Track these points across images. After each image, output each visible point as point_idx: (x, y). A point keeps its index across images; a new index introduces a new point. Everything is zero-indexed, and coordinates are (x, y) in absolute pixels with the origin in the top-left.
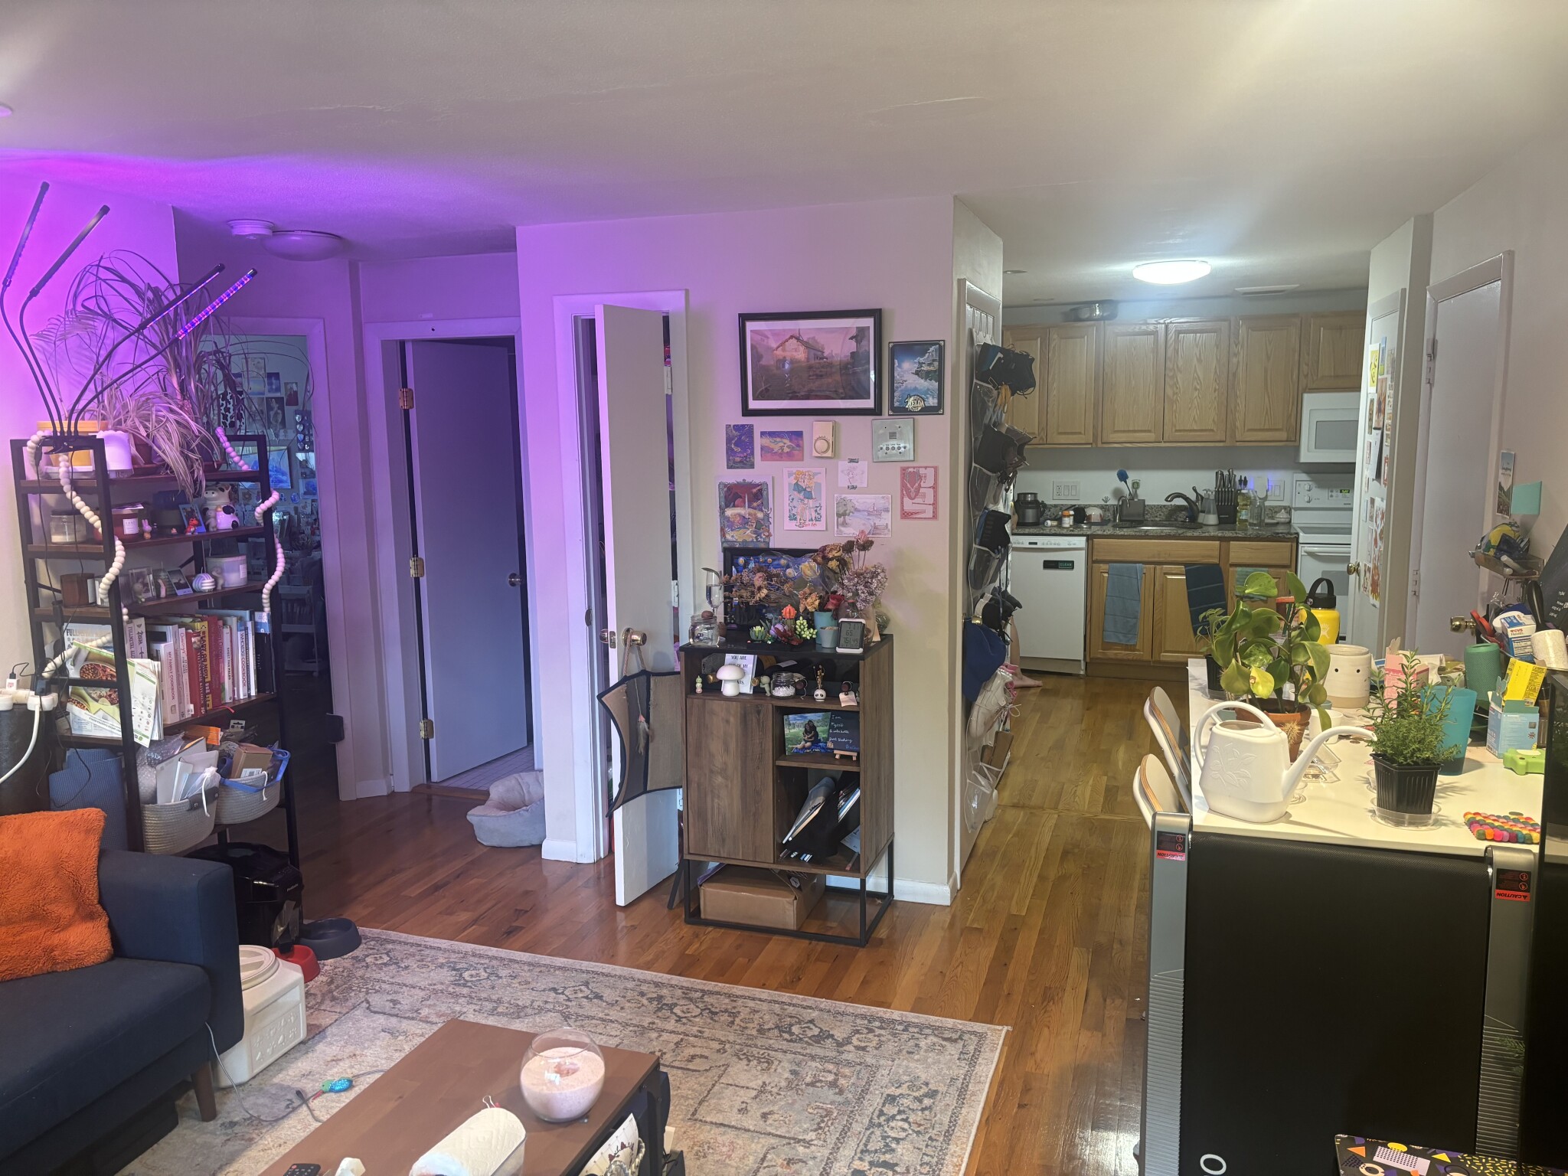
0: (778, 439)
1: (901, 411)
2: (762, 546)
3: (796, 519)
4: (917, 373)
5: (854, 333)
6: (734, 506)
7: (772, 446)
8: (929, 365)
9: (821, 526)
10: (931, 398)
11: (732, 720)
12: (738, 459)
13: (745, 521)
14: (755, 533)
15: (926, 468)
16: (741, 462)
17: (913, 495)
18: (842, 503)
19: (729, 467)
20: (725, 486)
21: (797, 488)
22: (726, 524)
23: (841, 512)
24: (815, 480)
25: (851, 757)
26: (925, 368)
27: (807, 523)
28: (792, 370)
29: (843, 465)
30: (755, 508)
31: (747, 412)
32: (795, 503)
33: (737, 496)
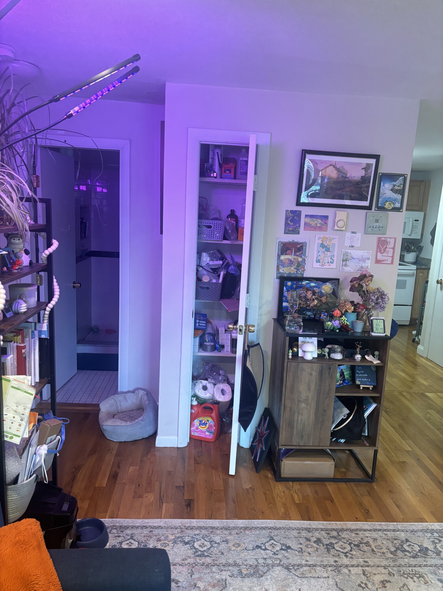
0: (315, 219)
1: (382, 208)
2: (299, 276)
3: (320, 262)
4: (392, 190)
5: (364, 166)
6: (286, 254)
7: (311, 223)
8: (398, 186)
9: (333, 266)
10: (397, 204)
11: (314, 373)
12: (291, 229)
13: (291, 262)
14: (296, 269)
15: (390, 238)
16: (292, 230)
17: (382, 252)
18: (346, 254)
19: (285, 233)
20: (282, 243)
21: (322, 245)
22: (280, 264)
23: (345, 259)
24: (332, 242)
25: (369, 388)
26: (396, 188)
27: (326, 264)
28: (328, 183)
29: (348, 234)
30: (297, 256)
31: (299, 203)
32: (320, 253)
33: (288, 249)
